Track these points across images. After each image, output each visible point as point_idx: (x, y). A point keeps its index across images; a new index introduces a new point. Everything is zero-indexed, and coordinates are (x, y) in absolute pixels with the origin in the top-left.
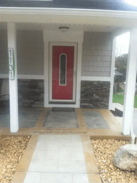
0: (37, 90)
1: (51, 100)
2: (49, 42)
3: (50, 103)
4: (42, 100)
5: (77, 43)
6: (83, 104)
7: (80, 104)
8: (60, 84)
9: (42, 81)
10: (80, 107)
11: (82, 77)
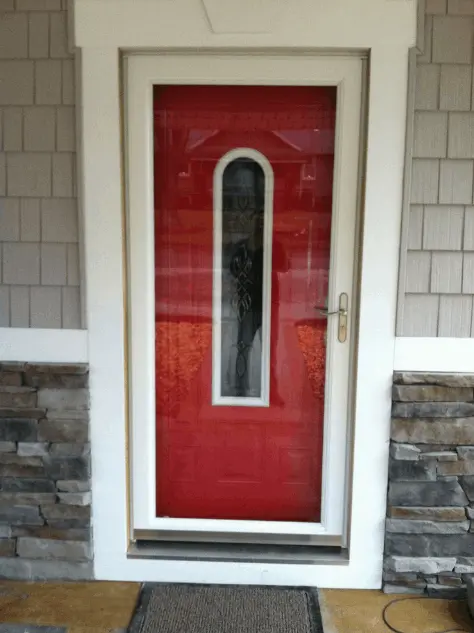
0: (31, 450)
1: (150, 520)
2: (123, 54)
3: (146, 544)
4: (76, 524)
5: (366, 55)
6: (403, 564)
7: (380, 558)
8: (224, 394)
9: (73, 377)
10: (384, 583)
11: (403, 341)
